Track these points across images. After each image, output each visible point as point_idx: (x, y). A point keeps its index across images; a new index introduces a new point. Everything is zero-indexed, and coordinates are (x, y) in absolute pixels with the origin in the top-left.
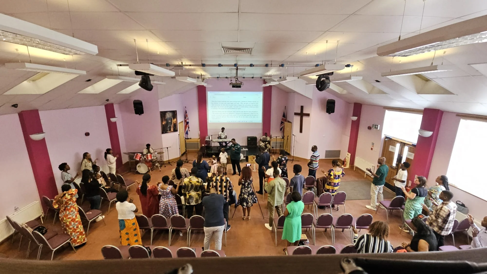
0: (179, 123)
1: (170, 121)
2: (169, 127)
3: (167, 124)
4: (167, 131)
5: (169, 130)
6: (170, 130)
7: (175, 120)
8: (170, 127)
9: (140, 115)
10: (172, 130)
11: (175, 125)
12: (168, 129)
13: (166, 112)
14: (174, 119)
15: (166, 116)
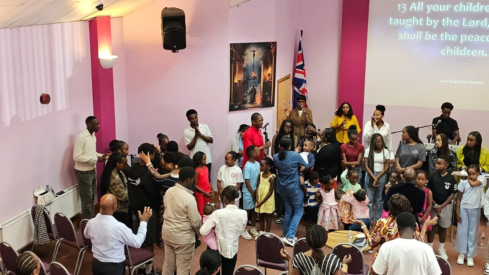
0: (280, 82)
1: (254, 74)
2: (250, 93)
3: (245, 83)
4: (245, 102)
5: (249, 101)
6: (253, 101)
7: (270, 71)
8: (254, 92)
9: (174, 51)
10: (258, 101)
11: (268, 88)
12: (248, 98)
13: (245, 46)
14: (266, 67)
15: (245, 57)
